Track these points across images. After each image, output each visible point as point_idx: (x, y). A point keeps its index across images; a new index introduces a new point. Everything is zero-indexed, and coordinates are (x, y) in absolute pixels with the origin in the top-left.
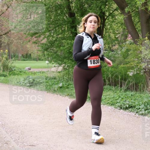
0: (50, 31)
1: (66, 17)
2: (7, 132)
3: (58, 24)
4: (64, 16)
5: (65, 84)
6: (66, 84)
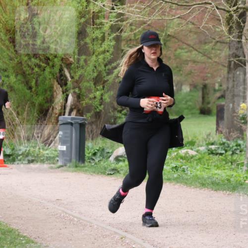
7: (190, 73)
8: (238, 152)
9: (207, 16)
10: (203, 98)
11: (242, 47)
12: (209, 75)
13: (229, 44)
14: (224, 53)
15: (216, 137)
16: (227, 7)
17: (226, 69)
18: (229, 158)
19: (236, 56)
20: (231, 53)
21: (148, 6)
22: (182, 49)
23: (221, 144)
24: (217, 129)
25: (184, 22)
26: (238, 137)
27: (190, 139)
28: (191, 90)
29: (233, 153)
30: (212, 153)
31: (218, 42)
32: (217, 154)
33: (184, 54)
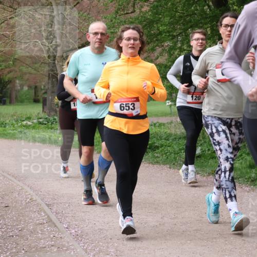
0: (174, 37)
1: (209, 6)
2: (86, 250)
3: (190, 21)
4: (204, 6)
5: (207, 149)
6: (209, 150)
7: (28, 79)
8: (54, 123)
10: (35, 93)
11: (55, 66)
12: (38, 81)
13: (49, 64)
14: (46, 69)
15: (42, 115)
17: (47, 78)
18: (50, 126)
19: (53, 71)
20: (50, 69)
21: (4, 43)
22: (23, 66)
23: (45, 119)
24: (43, 111)
26: (55, 115)
27: (28, 116)
28: (28, 89)
29: (52, 123)
30: (40, 123)
31: (42, 63)
32: (43, 124)
33: (24, 69)
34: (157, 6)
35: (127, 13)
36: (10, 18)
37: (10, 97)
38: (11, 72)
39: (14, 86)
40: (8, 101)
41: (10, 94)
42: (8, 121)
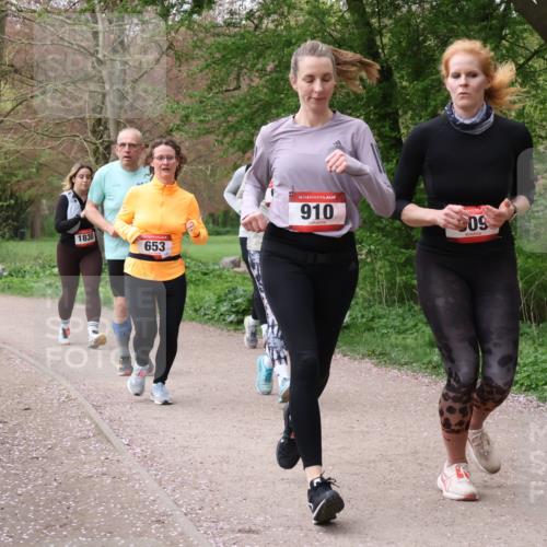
9: (76, 147)
16: (94, 140)
21: (21, 137)
25: (55, 152)
34: (277, 79)
35: (227, 91)
36: (32, 97)
37: (32, 227)
38: (33, 185)
39: (39, 210)
40: (28, 235)
41: (32, 223)
42: (28, 268)
